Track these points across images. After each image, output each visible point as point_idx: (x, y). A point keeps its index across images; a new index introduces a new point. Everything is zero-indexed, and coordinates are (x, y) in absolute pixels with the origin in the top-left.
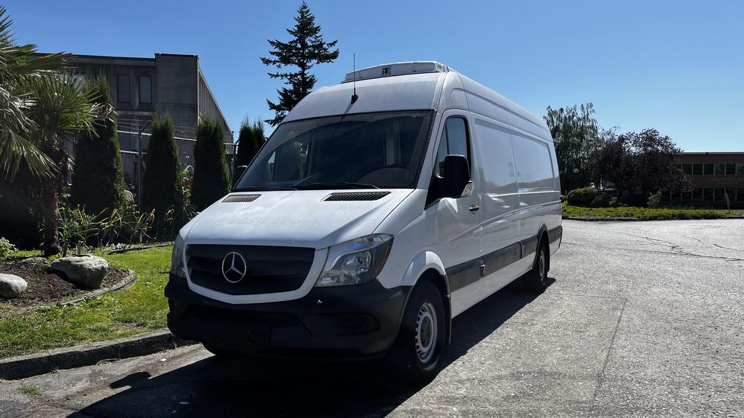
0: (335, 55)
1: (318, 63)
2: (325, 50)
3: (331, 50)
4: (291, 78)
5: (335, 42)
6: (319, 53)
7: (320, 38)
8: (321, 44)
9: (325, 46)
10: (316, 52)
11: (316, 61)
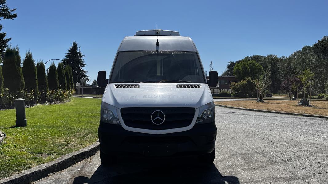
0: (14, 16)
1: (4, 19)
2: (9, 12)
3: (12, 13)
5: (15, 9)
6: (5, 14)
7: (6, 6)
8: (7, 9)
9: (9, 11)
10: (4, 13)
11: (3, 18)
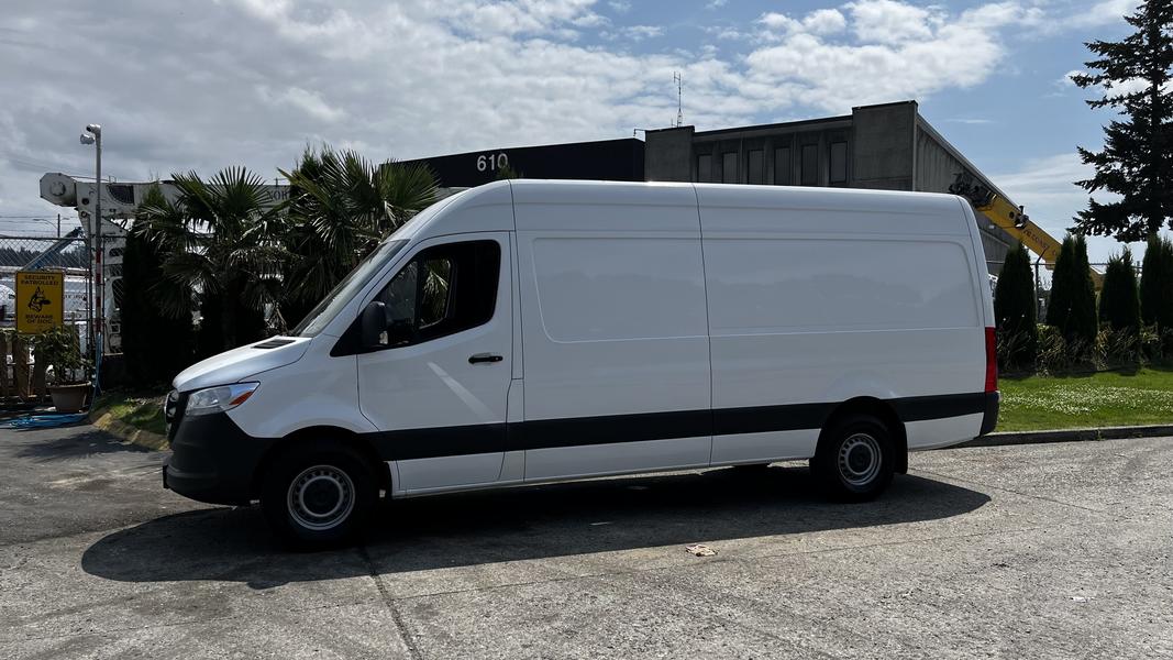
4: (1131, 102)
